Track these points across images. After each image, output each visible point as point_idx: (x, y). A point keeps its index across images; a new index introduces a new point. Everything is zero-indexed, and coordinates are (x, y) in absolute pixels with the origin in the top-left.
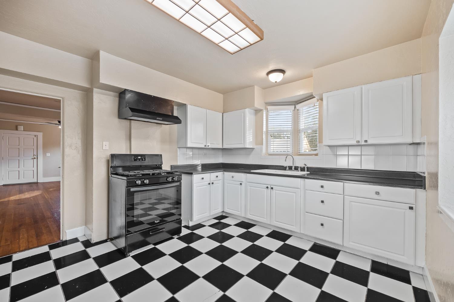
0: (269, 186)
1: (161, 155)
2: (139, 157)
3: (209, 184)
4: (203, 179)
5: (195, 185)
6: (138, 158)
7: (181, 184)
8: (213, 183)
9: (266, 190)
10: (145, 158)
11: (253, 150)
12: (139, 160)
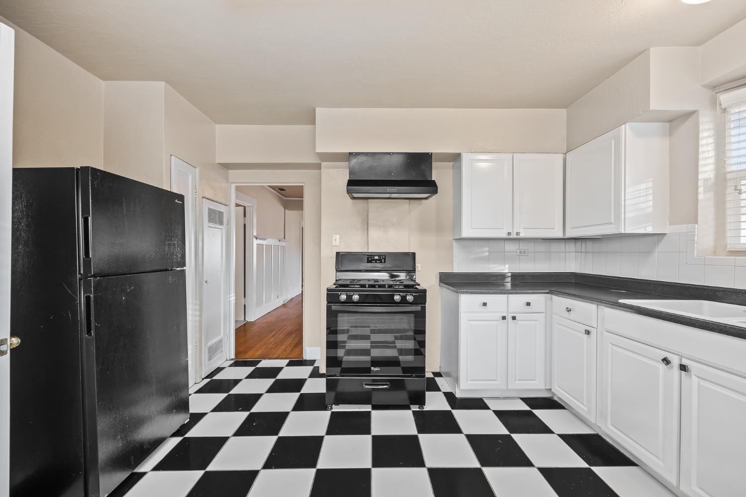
0: (675, 361)
1: (414, 254)
2: (376, 258)
3: (504, 318)
4: (485, 304)
5: (463, 317)
6: (374, 257)
7: (424, 309)
8: (514, 318)
9: (662, 366)
10: (385, 259)
11: (659, 242)
12: (376, 262)
